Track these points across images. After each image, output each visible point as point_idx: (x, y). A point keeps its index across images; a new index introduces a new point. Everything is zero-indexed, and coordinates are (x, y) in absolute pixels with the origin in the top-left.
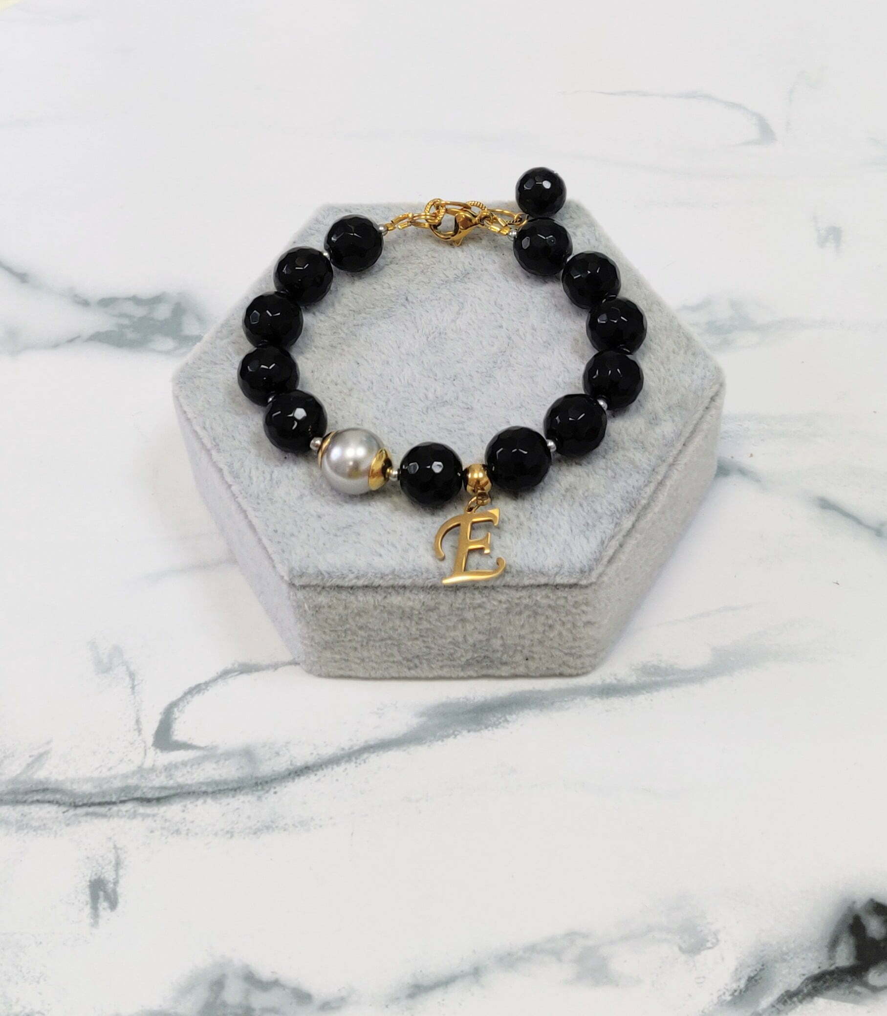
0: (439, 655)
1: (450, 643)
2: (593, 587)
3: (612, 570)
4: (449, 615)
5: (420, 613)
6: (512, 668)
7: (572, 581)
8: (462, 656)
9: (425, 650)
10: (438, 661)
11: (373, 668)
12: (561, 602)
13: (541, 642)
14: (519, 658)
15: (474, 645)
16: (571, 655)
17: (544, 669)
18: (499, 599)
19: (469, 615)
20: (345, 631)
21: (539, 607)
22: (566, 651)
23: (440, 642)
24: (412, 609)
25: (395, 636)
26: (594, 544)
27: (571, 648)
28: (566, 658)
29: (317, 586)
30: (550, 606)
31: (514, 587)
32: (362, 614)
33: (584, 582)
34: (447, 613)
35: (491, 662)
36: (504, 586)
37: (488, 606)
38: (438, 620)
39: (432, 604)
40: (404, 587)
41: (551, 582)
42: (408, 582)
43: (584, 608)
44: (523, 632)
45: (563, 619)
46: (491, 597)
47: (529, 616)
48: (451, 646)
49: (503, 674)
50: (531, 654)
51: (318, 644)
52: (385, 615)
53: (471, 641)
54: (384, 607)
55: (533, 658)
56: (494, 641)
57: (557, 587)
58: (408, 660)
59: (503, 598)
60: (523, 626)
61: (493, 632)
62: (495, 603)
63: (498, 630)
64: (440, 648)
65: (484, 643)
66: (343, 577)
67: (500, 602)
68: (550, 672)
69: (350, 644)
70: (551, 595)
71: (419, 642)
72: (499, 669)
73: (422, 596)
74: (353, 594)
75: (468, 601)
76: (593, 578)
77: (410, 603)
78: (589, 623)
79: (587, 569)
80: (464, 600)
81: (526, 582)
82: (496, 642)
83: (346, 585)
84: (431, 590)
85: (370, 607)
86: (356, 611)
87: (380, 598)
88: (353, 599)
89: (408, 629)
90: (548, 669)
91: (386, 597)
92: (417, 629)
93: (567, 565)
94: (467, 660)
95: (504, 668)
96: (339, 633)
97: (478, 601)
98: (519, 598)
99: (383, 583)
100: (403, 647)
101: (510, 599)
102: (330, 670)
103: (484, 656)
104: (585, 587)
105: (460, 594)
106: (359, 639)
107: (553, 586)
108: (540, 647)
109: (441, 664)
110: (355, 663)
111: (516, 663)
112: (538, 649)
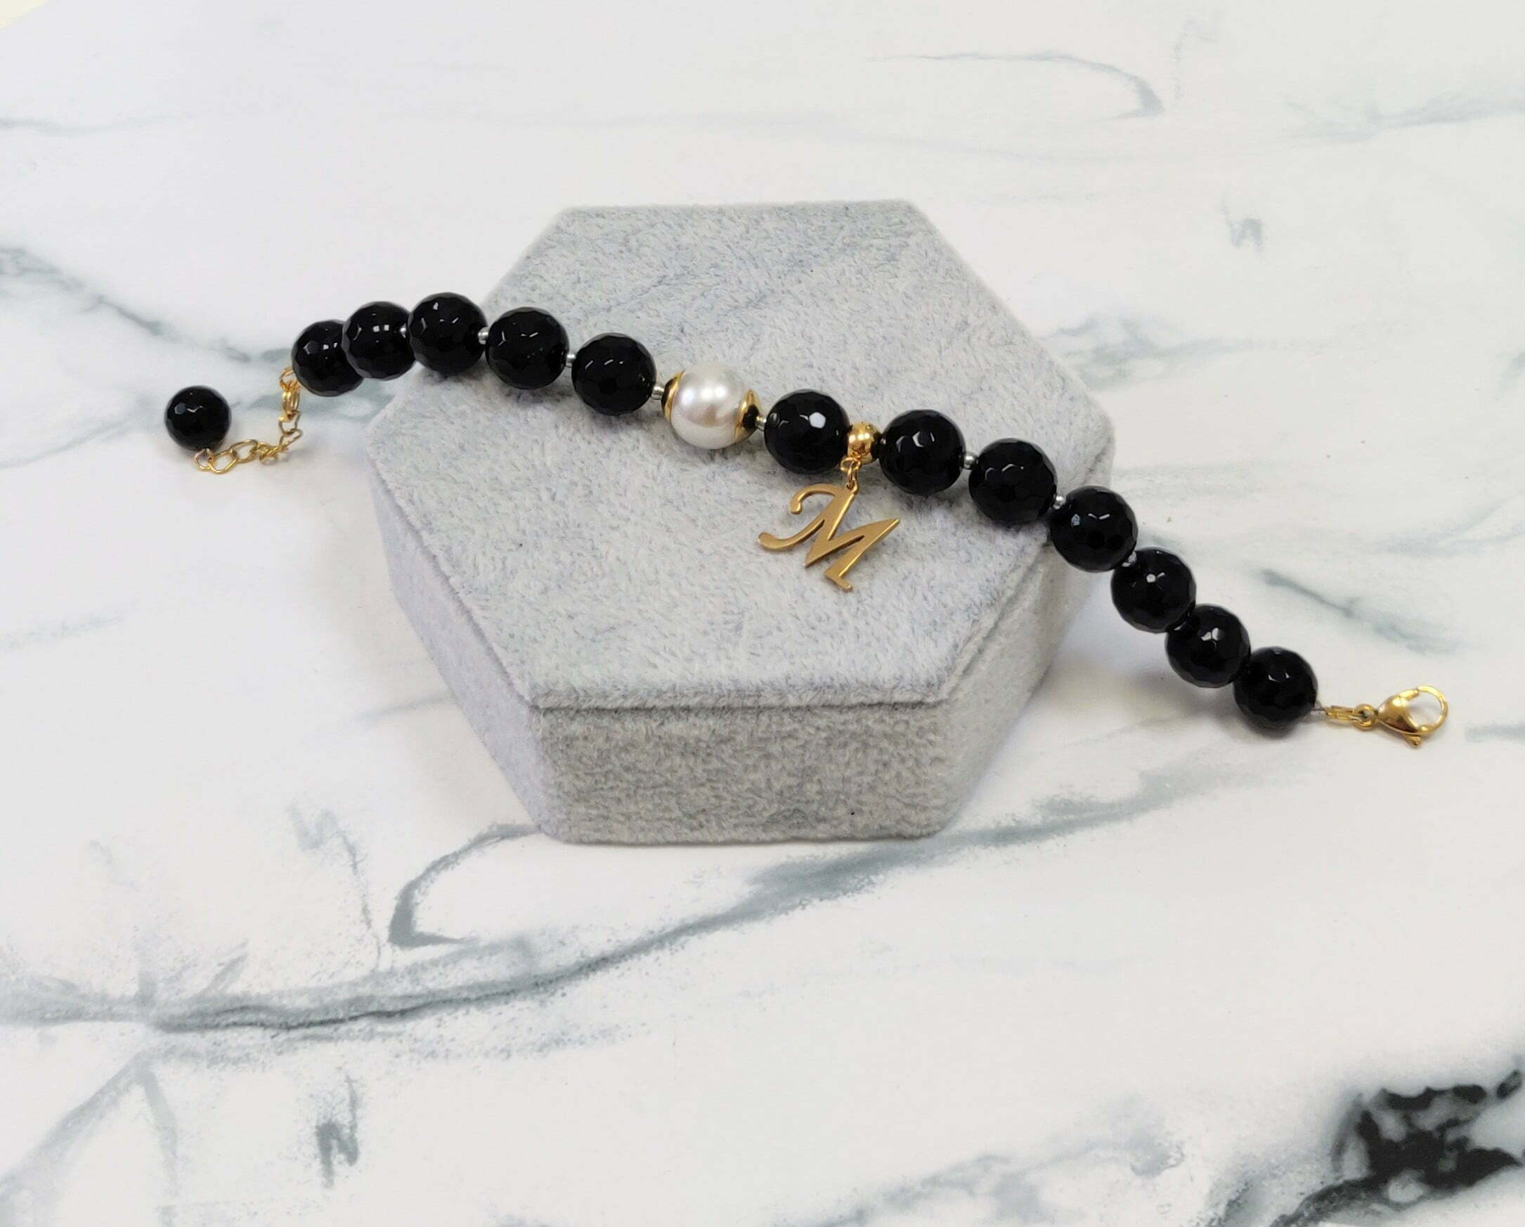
0: (733, 808)
1: (749, 790)
2: (945, 706)
3: (967, 685)
4: (750, 748)
5: (708, 747)
6: (832, 825)
7: (916, 698)
8: (764, 809)
9: (713, 800)
10: (730, 817)
11: (643, 829)
12: (901, 728)
13: (872, 788)
14: (841, 811)
15: (781, 793)
16: (913, 806)
17: (876, 827)
18: (817, 724)
19: (775, 749)
20: (605, 775)
21: (871, 736)
22: (906, 801)
23: (735, 788)
24: (698, 740)
25: (674, 781)
26: (945, 647)
27: (914, 795)
28: (905, 812)
29: (569, 708)
30: (885, 735)
31: (838, 706)
32: (630, 748)
33: (931, 700)
34: (745, 744)
35: (803, 818)
36: (823, 706)
37: (802, 735)
38: (733, 757)
39: (724, 732)
40: (687, 709)
41: (887, 700)
42: (693, 702)
43: (932, 737)
44: (848, 773)
45: (903, 753)
46: (805, 722)
47: (857, 750)
48: (750, 795)
49: (820, 835)
50: (859, 806)
51: (567, 793)
52: (661, 750)
53: (777, 786)
54: (660, 737)
55: (861, 811)
56: (808, 786)
57: (895, 706)
58: (691, 816)
59: (822, 723)
60: (848, 764)
61: (807, 774)
62: (812, 731)
63: (815, 771)
64: (735, 798)
65: (795, 790)
66: (605, 696)
67: (818, 729)
68: (885, 832)
69: (610, 794)
70: (887, 718)
71: (706, 790)
72: (814, 827)
73: (711, 722)
74: (619, 719)
75: (774, 727)
76: (943, 694)
77: (696, 732)
78: (937, 760)
79: (935, 681)
80: (769, 726)
81: (854, 700)
82: (811, 789)
83: (609, 706)
84: (724, 712)
85: (641, 738)
86: (621, 744)
87: (654, 725)
88: (618, 726)
89: (692, 770)
90: (881, 827)
91: (662, 724)
92: (704, 771)
93: (908, 676)
94: (772, 815)
95: (822, 827)
96: (597, 778)
97: (789, 728)
98: (844, 723)
99: (659, 703)
100: (684, 796)
101: (831, 725)
102: (582, 832)
103: (795, 810)
104: (935, 706)
105: (764, 718)
106: (624, 785)
107: (889, 705)
108: (870, 795)
109: (736, 821)
110: (618, 821)
111: (837, 819)
112: (868, 798)
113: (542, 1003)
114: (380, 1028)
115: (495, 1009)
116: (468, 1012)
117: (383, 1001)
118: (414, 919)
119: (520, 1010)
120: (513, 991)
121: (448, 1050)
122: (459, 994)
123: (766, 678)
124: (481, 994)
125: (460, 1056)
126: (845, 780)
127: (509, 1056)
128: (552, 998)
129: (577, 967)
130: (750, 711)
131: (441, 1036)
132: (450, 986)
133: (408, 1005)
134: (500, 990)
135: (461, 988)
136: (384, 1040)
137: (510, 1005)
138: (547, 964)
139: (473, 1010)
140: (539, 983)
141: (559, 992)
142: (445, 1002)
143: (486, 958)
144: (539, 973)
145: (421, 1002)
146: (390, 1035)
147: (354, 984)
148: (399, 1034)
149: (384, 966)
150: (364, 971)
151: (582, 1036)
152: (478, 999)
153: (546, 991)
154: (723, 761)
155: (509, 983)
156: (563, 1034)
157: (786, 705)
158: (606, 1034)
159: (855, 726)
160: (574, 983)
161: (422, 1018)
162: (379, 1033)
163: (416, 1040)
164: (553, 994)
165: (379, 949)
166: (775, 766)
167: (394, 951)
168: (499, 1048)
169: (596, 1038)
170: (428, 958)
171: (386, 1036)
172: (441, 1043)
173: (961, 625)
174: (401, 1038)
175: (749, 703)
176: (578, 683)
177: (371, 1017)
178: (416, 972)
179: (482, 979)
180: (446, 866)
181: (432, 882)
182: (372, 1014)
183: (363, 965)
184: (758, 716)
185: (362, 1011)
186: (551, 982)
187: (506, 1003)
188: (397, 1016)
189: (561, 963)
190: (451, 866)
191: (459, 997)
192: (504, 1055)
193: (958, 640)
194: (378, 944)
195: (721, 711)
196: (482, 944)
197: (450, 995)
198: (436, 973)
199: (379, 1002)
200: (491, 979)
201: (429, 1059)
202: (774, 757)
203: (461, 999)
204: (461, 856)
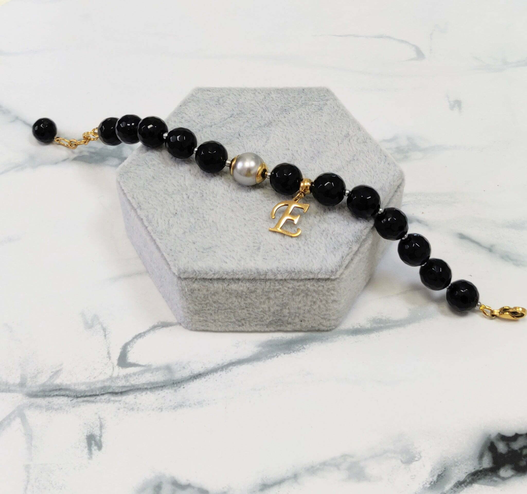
0: (255, 318)
1: (261, 311)
2: (338, 280)
3: (347, 272)
4: (262, 295)
5: (246, 294)
6: (293, 326)
7: (327, 277)
8: (267, 319)
9: (248, 315)
10: (254, 322)
11: (220, 326)
12: (321, 288)
13: (309, 311)
14: (297, 320)
15: (274, 313)
16: (325, 319)
17: (310, 327)
18: (288, 286)
19: (272, 295)
20: (206, 304)
21: (309, 291)
22: (322, 317)
23: (256, 310)
24: (242, 291)
25: (233, 307)
26: (338, 258)
27: (325, 315)
28: (322, 321)
29: (193, 278)
30: (314, 291)
31: (296, 279)
32: (216, 294)
33: (333, 277)
34: (260, 294)
35: (282, 322)
36: (291, 279)
37: (283, 291)
38: (256, 298)
39: (253, 289)
40: (238, 279)
41: (316, 277)
42: (241, 277)
43: (332, 292)
44: (300, 305)
45: (321, 298)
46: (284, 285)
47: (303, 297)
48: (262, 313)
49: (288, 329)
50: (304, 318)
51: (191, 311)
52: (228, 295)
53: (272, 310)
54: (228, 290)
55: (304, 320)
56: (284, 310)
57: (319, 280)
58: (239, 321)
59: (290, 286)
60: (300, 302)
61: (284, 305)
62: (286, 289)
63: (287, 304)
64: (256, 314)
65: (279, 312)
66: (207, 274)
67: (289, 288)
68: (314, 329)
69: (209, 312)
70: (315, 284)
71: (245, 311)
72: (286, 326)
73: (247, 284)
74: (211, 283)
75: (272, 287)
76: (337, 276)
77: (241, 288)
78: (334, 301)
79: (334, 270)
80: (270, 286)
81: (303, 277)
82: (286, 312)
83: (208, 278)
84: (253, 281)
85: (220, 290)
86: (213, 292)
87: (225, 285)
88: (211, 285)
89: (240, 303)
90: (312, 327)
91: (228, 285)
92: (244, 303)
93: (324, 268)
94: (270, 322)
95: (289, 326)
96: (203, 305)
97: (277, 288)
98: (299, 286)
99: (227, 277)
100: (236, 313)
101: (294, 287)
102: (197, 326)
103: (279, 320)
104: (334, 280)
105: (268, 283)
106: (214, 308)
107: (316, 279)
108: (308, 314)
109: (256, 323)
110: (211, 322)
111: (295, 323)
112: (307, 315)
113: (175, 391)
114: (113, 398)
115: (157, 392)
116: (146, 393)
117: (114, 388)
118: (127, 357)
119: (167, 393)
120: (164, 386)
121: (138, 408)
122: (144, 386)
123: (269, 268)
124: (152, 386)
125: (143, 410)
126: (299, 308)
127: (162, 411)
128: (179, 389)
129: (189, 377)
130: (263, 281)
131: (136, 402)
132: (140, 383)
133: (124, 390)
134: (160, 385)
135: (144, 384)
136: (114, 403)
137: (163, 391)
138: (178, 376)
139: (149, 392)
140: (175, 382)
141: (182, 387)
142: (138, 389)
143: (154, 373)
144: (175, 379)
145: (129, 389)
146: (117, 401)
147: (104, 381)
148: (120, 401)
149: (115, 375)
150: (107, 376)
151: (190, 404)
152: (151, 388)
153: (177, 386)
154: (252, 300)
155: (163, 382)
156: (183, 403)
157: (277, 278)
158: (200, 403)
159: (303, 287)
160: (188, 383)
161: (128, 395)
162: (112, 400)
164: (180, 387)
165: (113, 368)
166: (272, 302)
167: (119, 369)
168: (158, 407)
169: (196, 405)
170: (132, 372)
171: (115, 401)
172: (136, 405)
173: (345, 249)
174: (121, 403)
175: (262, 277)
176: (196, 268)
177: (109, 394)
178: (127, 377)
179: (152, 381)
180: (140, 337)
181: (135, 343)
182: (110, 393)
183: (107, 374)
184: (266, 282)
185: (106, 391)
186: (179, 382)
187: (162, 390)
188: (119, 394)
189: (183, 376)
190: (142, 337)
192: (160, 410)
193: (343, 255)
194: (113, 366)
195: (252, 280)
196: (153, 367)
197: (140, 386)
198: (135, 378)
199: (112, 388)
200: (156, 381)
201: (131, 410)
202: (271, 299)
203: (144, 388)
204: (146, 333)
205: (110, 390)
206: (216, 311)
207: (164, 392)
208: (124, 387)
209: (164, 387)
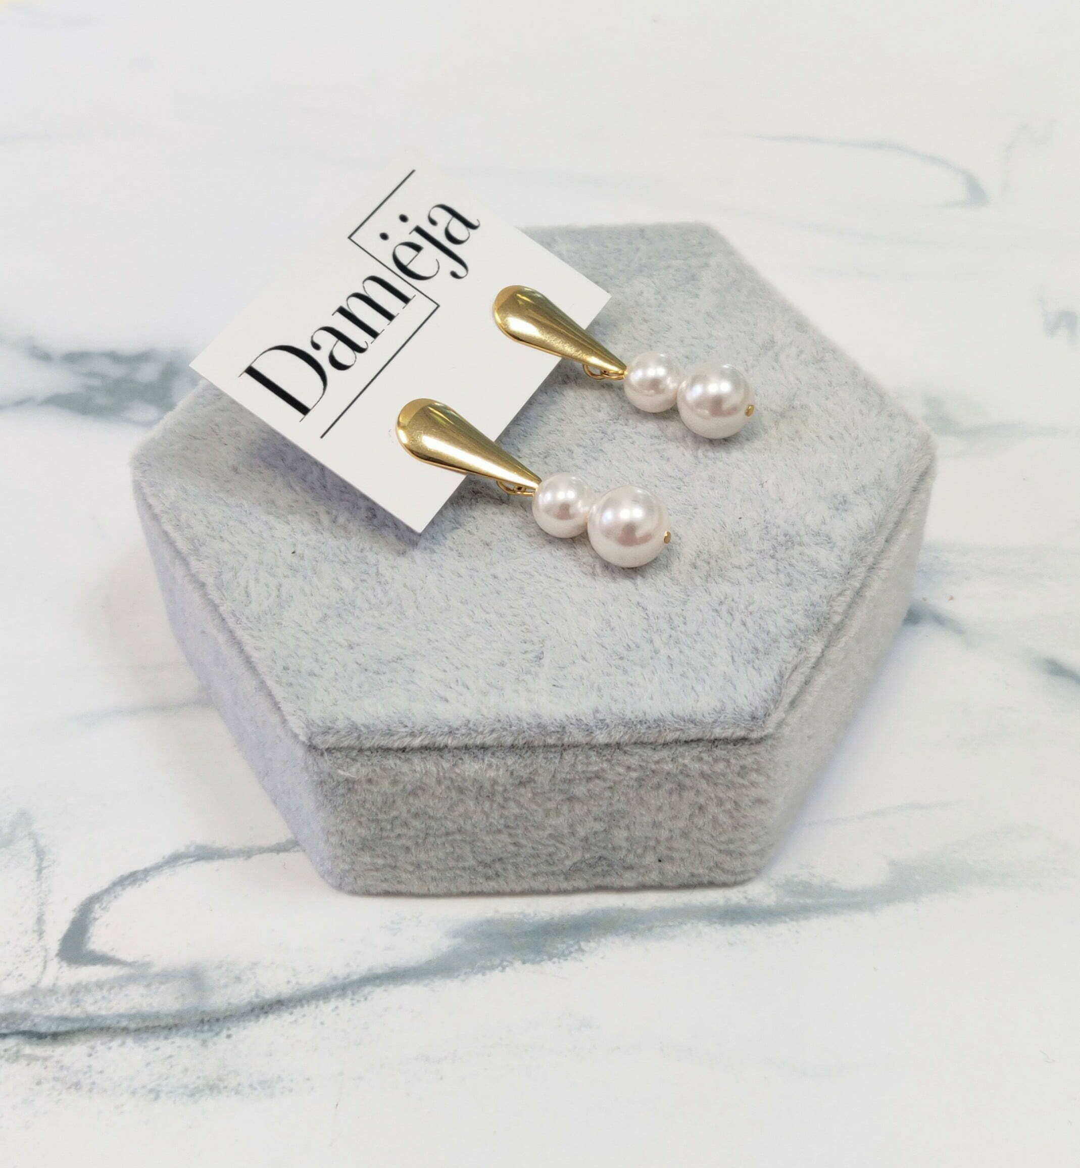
0: (533, 856)
1: (550, 836)
2: (770, 742)
4: (551, 791)
5: (505, 790)
6: (639, 873)
7: (740, 733)
8: (567, 857)
9: (512, 848)
10: (530, 866)
11: (434, 879)
12: (720, 767)
13: (685, 835)
14: (650, 859)
15: (586, 839)
16: (730, 853)
17: (687, 875)
18: (627, 763)
19: (580, 790)
20: (392, 822)
21: (688, 776)
22: (722, 847)
23: (535, 834)
24: (494, 782)
25: (469, 827)
26: (769, 677)
27: (731, 841)
28: (721, 858)
29: (350, 748)
30: (703, 775)
31: (651, 744)
32: (420, 792)
33: (754, 735)
34: (547, 788)
35: (609, 866)
36: (635, 743)
37: (611, 776)
38: (533, 800)
39: (524, 773)
40: (484, 748)
41: (708, 735)
42: (489, 740)
43: (754, 776)
44: (660, 817)
45: (722, 795)
46: (614, 762)
47: (670, 793)
48: (552, 842)
49: (626, 884)
50: (669, 853)
51: (351, 842)
52: (454, 794)
53: (581, 832)
54: (452, 780)
55: (671, 858)
56: (615, 832)
57: (715, 742)
58: (486, 865)
59: (633, 761)
60: (660, 809)
61: (614, 818)
62: (621, 770)
63: (623, 814)
64: (535, 846)
65: (601, 837)
66: (390, 733)
67: (629, 768)
69: (399, 843)
70: (705, 756)
71: (504, 838)
72: (621, 876)
73: (510, 761)
74: (407, 760)
75: (580, 768)
76: (770, 728)
77: (492, 773)
78: (759, 801)
79: (760, 713)
80: (573, 765)
81: (671, 736)
82: (620, 836)
83: (396, 745)
84: (524, 751)
85: (432, 781)
86: (409, 787)
87: (446, 765)
88: (405, 768)
89: (487, 816)
90: (693, 875)
91: (454, 765)
92: (501, 816)
93: (730, 707)
94: (575, 864)
95: (628, 875)
96: (383, 824)
97: (595, 768)
98: (657, 762)
99: (450, 741)
100: (479, 844)
101: (644, 764)
102: (369, 882)
103: (600, 857)
104: (760, 741)
105: (568, 757)
106: (412, 833)
107: (709, 741)
108: (683, 841)
109: (535, 870)
110: (406, 871)
111: (644, 867)
112: (680, 844)
113: (204, 1043)
114: (28, 1049)
115: (152, 1043)
116: (123, 1043)
117: (37, 1020)
118: (89, 935)
119: (179, 1047)
120: (176, 1025)
121: (94, 1083)
122: (118, 1022)
123: (570, 712)
124: (141, 1025)
125: (105, 1091)
126: (656, 825)
127: (157, 1097)
128: (215, 1038)
129: (249, 1008)
130: (553, 750)
131: (89, 1067)
132: (112, 1011)
133: (62, 1028)
134: (163, 1024)
135: (121, 1016)
136: (28, 1065)
137: (170, 1041)
138: (217, 1001)
139: (130, 1041)
140: (206, 1019)
141: (225, 1033)
142: (102, 1029)
143: (153, 987)
144: (208, 1008)
145: (77, 1026)
146: (37, 1059)
147: (12, 999)
148: (46, 1059)
149: (46, 982)
150: (24, 986)
151: (239, 1084)
152: (137, 1030)
153: (210, 1030)
154: (521, 806)
155: (174, 1017)
156: (220, 1080)
157: (594, 742)
158: (266, 1085)
159: (671, 767)
160: (242, 1024)
161: (73, 1044)
162: (24, 1055)
163: (62, 1068)
164: (217, 1034)
165: (46, 962)
166: (579, 809)
167: (60, 968)
168: (149, 1087)
169: (255, 1089)
170: (94, 979)
171: (32, 1059)
172: (88, 1075)
173: (786, 651)
174: (48, 1063)
175: (551, 741)
176: (359, 718)
177: (20, 1037)
178: (78, 992)
179: (146, 1008)
180: (134, 882)
181: (115, 897)
182: (23, 1033)
183: (24, 978)
184: (562, 754)
185: (14, 1028)
186: (218, 1020)
187: (166, 1038)
188: (49, 1038)
189: (232, 1001)
190: (138, 883)
191: (118, 1025)
192: (152, 1096)
193: (783, 669)
194: (45, 957)
195: (521, 749)
196: (155, 970)
197: (108, 1022)
198: (99, 996)
199: (32, 1021)
200: (154, 1010)
201: (72, 1090)
202: (578, 799)
203: (119, 1028)
204: (151, 873)
205: (26, 1026)
206: (420, 841)
207: (173, 1043)
208: (65, 1019)
209: (174, 1031)
